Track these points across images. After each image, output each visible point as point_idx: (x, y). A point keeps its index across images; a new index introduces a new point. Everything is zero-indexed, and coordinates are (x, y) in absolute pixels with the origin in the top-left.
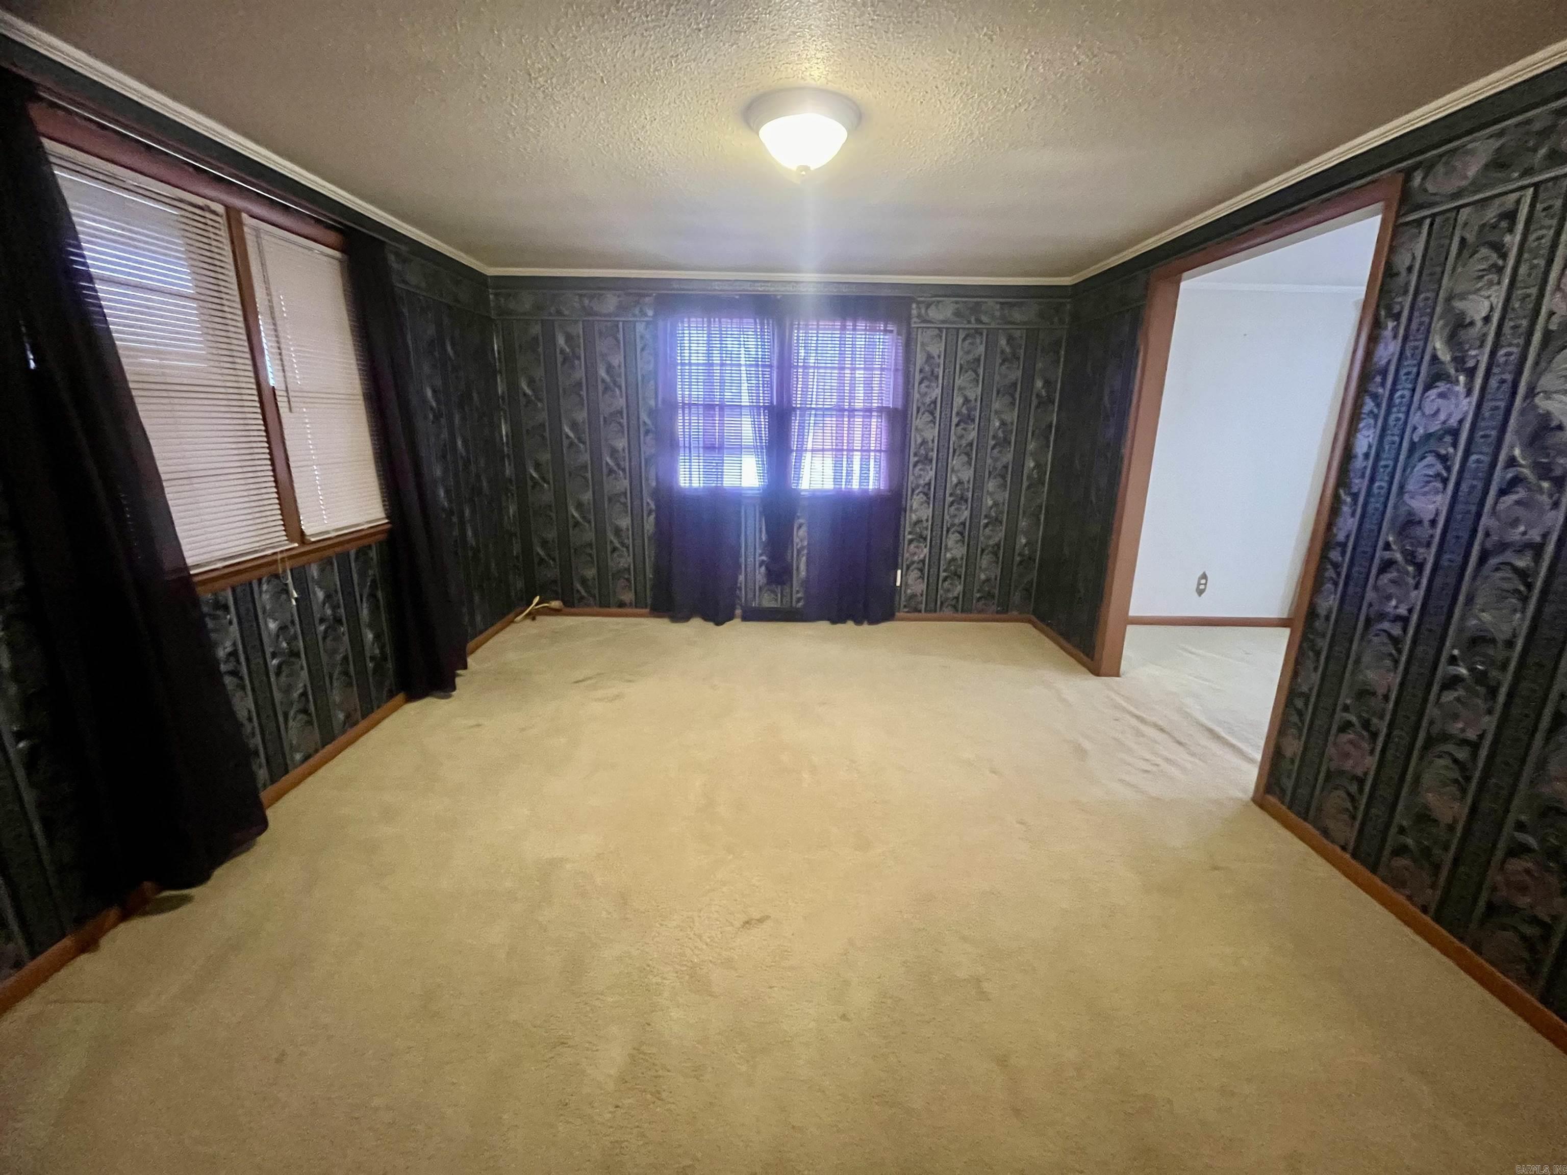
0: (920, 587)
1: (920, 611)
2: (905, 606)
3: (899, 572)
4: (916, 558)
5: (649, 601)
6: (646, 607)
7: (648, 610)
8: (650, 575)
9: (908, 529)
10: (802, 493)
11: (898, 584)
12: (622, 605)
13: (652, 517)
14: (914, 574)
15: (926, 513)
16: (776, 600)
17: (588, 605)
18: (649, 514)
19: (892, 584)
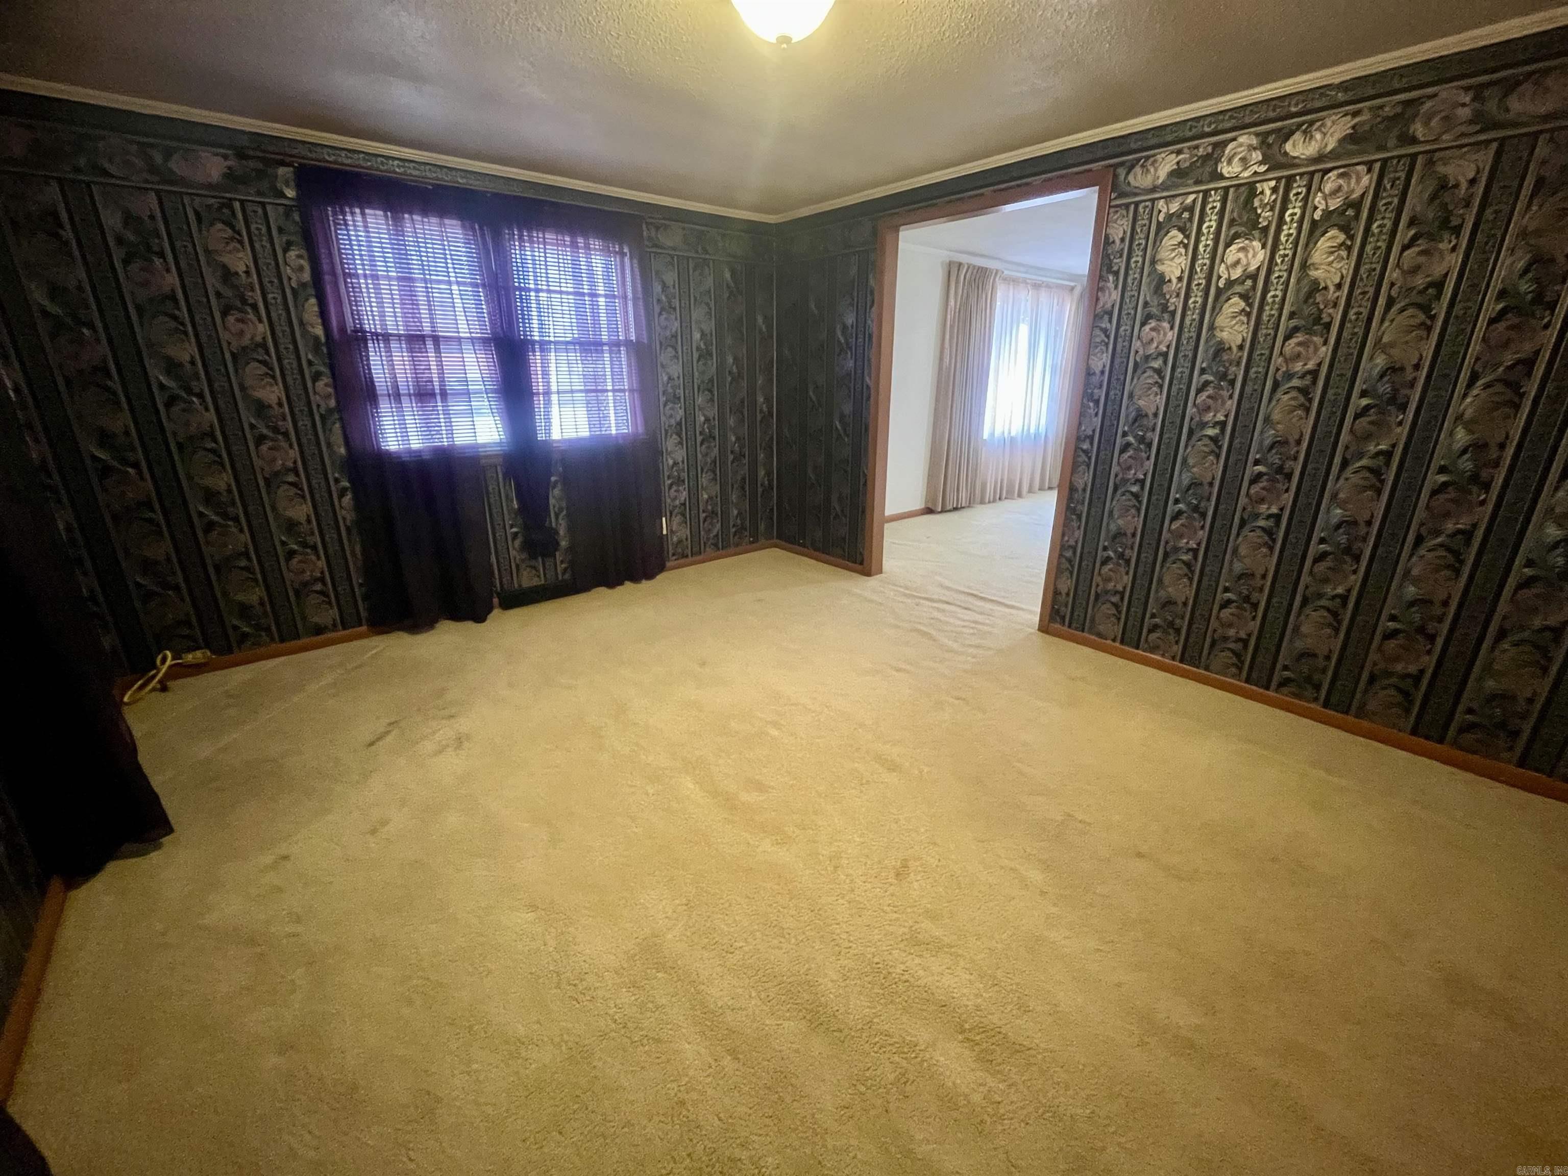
0: (684, 532)
1: (687, 556)
2: (674, 555)
3: (664, 519)
4: (677, 502)
5: (364, 614)
6: (361, 625)
7: (364, 628)
8: (357, 580)
9: (666, 474)
10: (555, 445)
11: (665, 532)
12: (319, 630)
13: (348, 499)
14: (677, 520)
15: (680, 455)
16: (539, 576)
17: (257, 644)
18: (342, 494)
19: (659, 534)
